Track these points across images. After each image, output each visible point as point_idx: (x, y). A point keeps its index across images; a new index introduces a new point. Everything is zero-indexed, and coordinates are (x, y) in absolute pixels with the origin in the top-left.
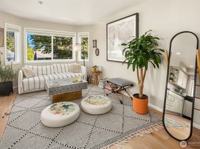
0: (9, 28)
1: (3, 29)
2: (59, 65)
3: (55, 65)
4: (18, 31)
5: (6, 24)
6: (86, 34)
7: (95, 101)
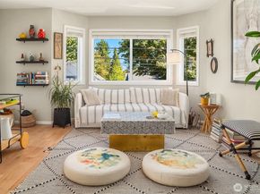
0: (69, 33)
1: (62, 34)
2: (138, 89)
3: (132, 89)
4: (82, 36)
5: (66, 26)
6: (192, 30)
7: (172, 158)
